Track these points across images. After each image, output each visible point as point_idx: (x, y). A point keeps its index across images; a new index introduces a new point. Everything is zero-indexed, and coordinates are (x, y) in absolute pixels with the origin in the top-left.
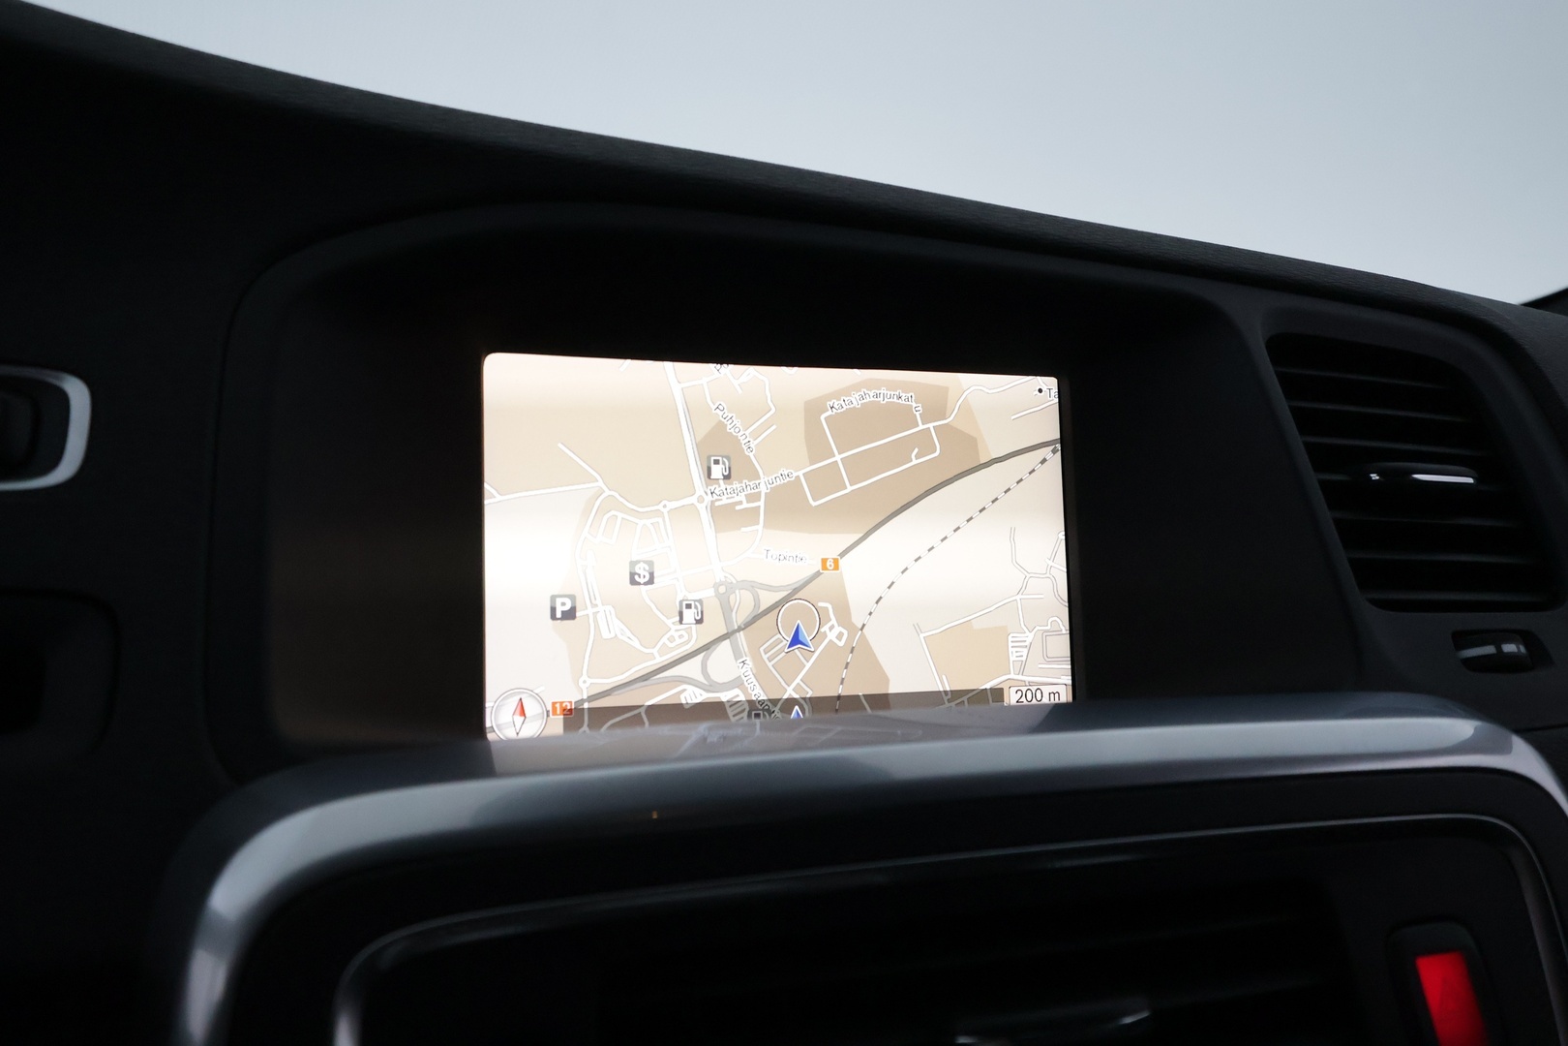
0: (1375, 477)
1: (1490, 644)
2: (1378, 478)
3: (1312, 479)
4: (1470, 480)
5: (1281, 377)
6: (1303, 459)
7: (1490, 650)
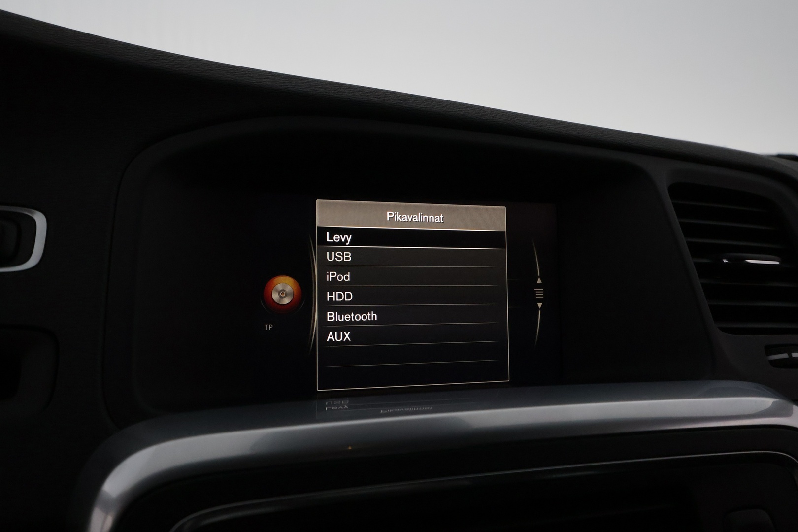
0: (725, 261)
1: (786, 353)
2: (727, 261)
3: (690, 261)
4: (777, 263)
5: (675, 205)
6: (686, 250)
7: (785, 356)
